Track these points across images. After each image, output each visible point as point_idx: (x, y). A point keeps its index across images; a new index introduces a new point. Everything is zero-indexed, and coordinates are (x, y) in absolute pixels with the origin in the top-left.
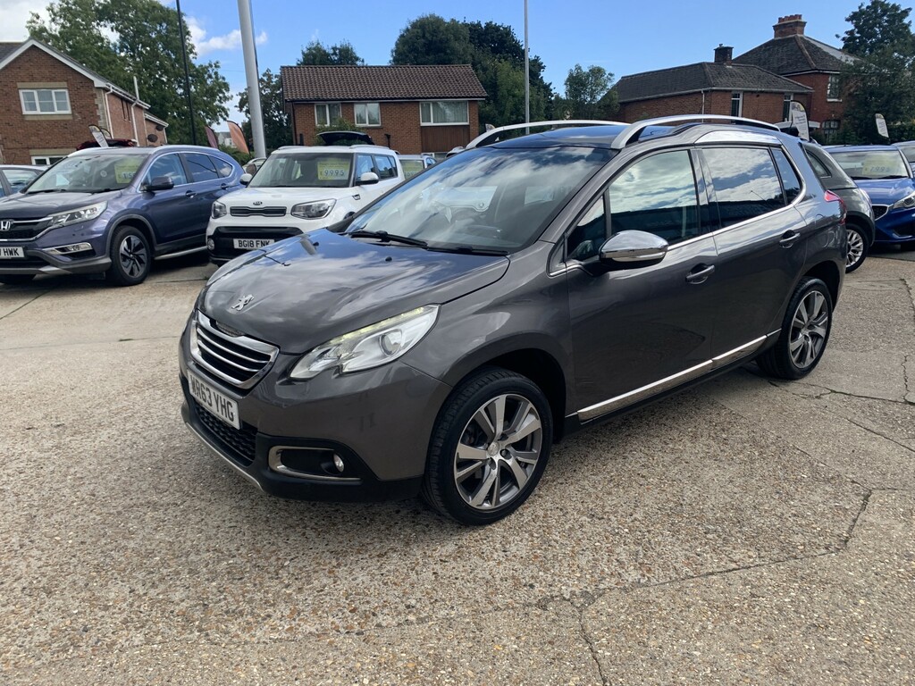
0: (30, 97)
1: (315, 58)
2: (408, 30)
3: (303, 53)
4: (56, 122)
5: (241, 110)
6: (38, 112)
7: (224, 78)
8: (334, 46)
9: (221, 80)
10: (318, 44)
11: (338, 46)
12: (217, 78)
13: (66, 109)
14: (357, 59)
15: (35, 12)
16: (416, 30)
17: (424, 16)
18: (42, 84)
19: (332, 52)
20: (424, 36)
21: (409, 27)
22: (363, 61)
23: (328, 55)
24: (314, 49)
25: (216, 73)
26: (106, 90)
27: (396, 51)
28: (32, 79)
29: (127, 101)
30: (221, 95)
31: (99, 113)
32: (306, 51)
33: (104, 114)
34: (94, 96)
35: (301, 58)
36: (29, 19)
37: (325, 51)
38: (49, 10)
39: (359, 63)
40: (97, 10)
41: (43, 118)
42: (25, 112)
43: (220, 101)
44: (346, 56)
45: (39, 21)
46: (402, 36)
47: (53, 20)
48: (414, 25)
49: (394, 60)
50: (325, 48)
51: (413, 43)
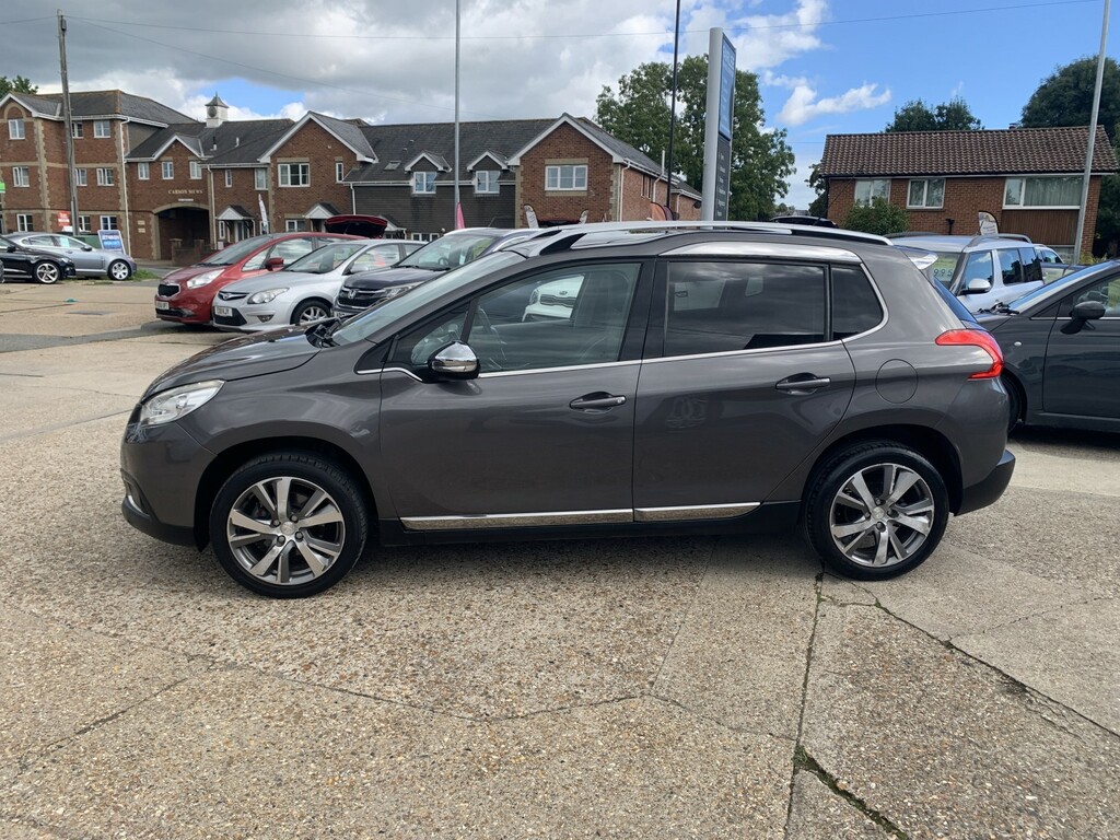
0: (554, 173)
1: (913, 122)
2: (1054, 78)
3: (897, 116)
4: (571, 198)
5: (811, 186)
6: (559, 188)
7: (790, 149)
8: (941, 104)
9: (786, 151)
10: (919, 103)
11: (947, 105)
12: (782, 149)
13: (583, 185)
14: (971, 120)
15: (607, 85)
16: (1065, 79)
17: (1085, 58)
18: (566, 161)
19: (936, 112)
20: (1076, 86)
21: (1057, 75)
22: (979, 122)
23: (931, 116)
24: (913, 110)
25: (781, 143)
26: (623, 165)
27: (1028, 108)
28: (559, 156)
29: (651, 177)
30: (783, 168)
31: (612, 190)
32: (900, 112)
33: (616, 191)
34: (611, 172)
35: (892, 121)
36: (600, 93)
37: (927, 112)
38: (620, 82)
39: (973, 126)
40: (668, 78)
41: (561, 195)
42: (547, 188)
43: (780, 175)
44: (956, 118)
45: (609, 95)
46: (1043, 88)
47: (623, 92)
48: (1065, 73)
49: (1023, 121)
50: (928, 108)
51: (1057, 97)
